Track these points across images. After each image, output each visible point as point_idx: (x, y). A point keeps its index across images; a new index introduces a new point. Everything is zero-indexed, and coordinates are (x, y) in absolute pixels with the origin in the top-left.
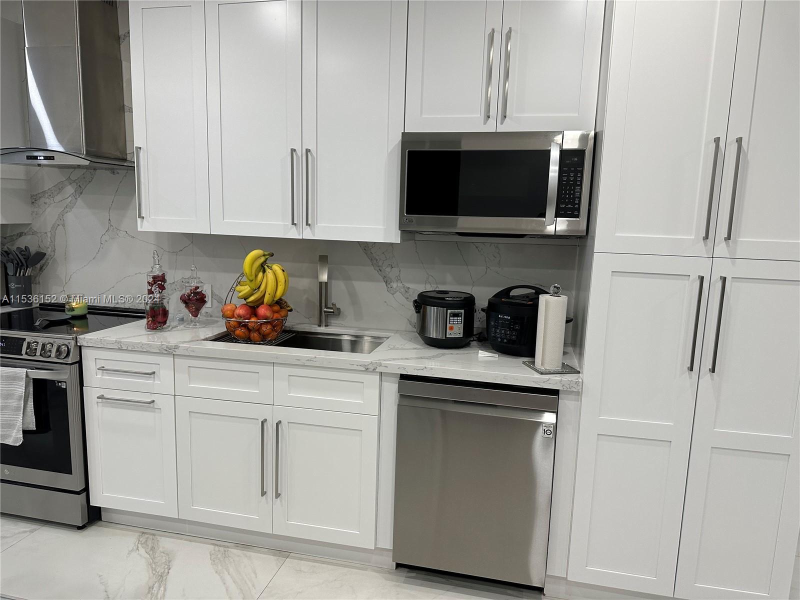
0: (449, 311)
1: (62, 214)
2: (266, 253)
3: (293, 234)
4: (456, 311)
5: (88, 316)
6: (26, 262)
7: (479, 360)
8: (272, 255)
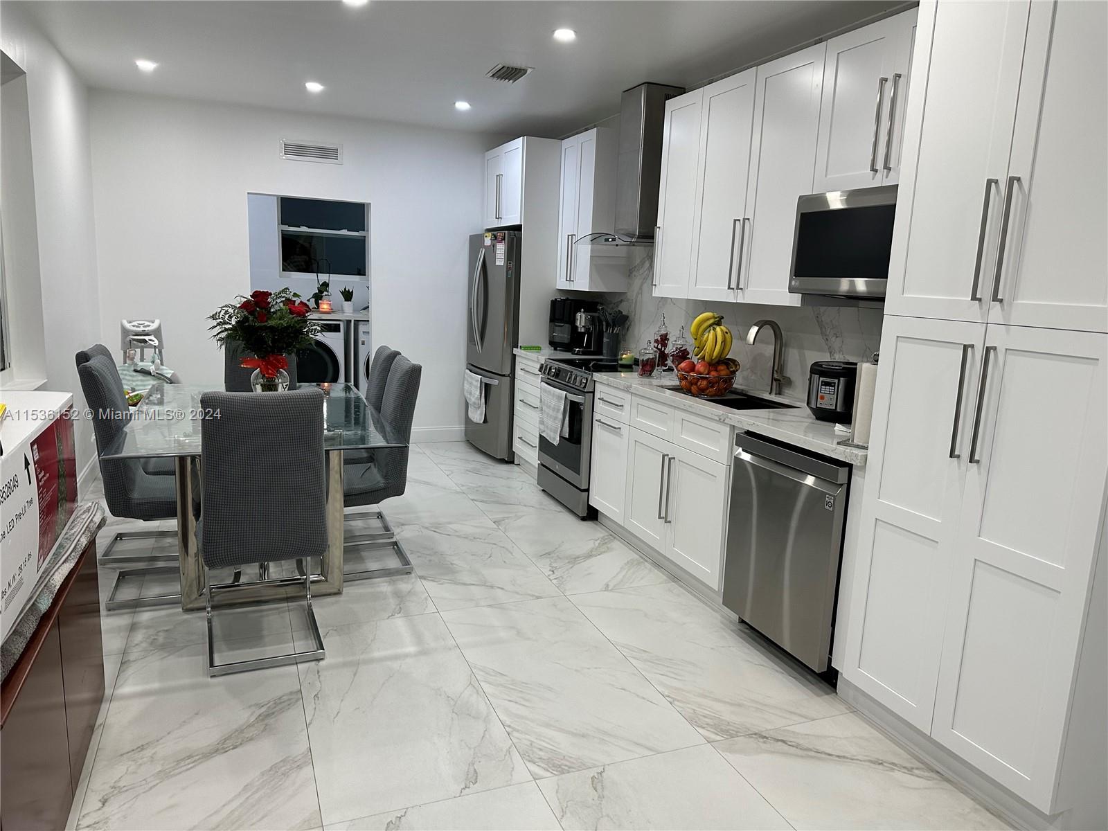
0: (821, 379)
1: (642, 285)
2: (716, 316)
3: (730, 297)
4: (829, 380)
5: (634, 366)
6: (613, 322)
7: (836, 433)
8: (723, 318)
